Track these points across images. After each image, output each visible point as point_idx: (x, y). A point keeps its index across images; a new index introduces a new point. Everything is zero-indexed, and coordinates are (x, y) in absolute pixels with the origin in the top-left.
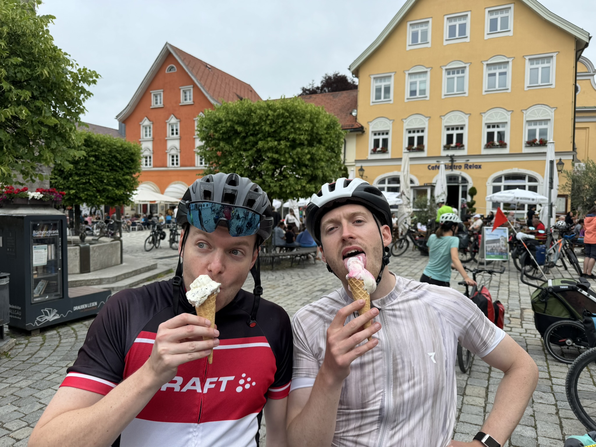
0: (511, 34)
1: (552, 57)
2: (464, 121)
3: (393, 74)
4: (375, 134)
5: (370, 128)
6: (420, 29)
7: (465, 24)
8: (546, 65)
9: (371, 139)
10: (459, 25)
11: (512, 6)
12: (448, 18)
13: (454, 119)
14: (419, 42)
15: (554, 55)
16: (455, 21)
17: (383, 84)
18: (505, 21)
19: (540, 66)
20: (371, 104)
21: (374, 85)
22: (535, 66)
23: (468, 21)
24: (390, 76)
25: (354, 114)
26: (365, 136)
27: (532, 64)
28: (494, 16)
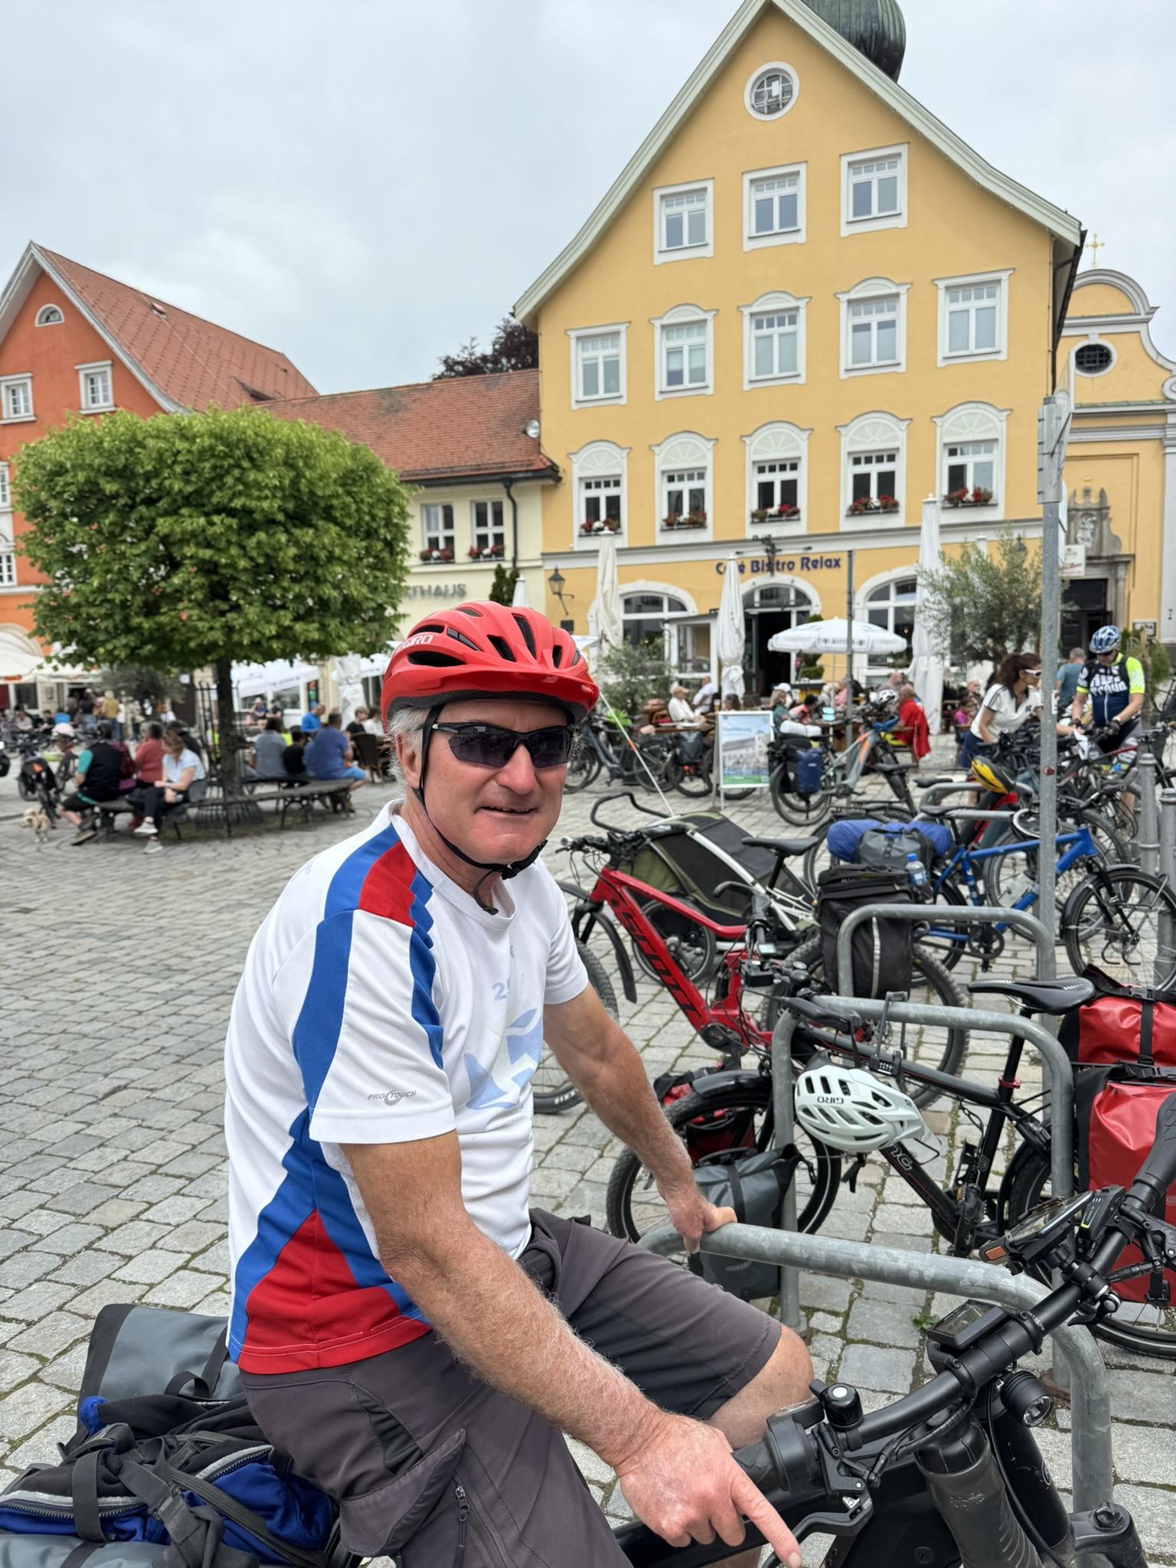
0: (902, 222)
1: (999, 281)
2: (798, 447)
3: (622, 328)
4: (588, 486)
5: (576, 469)
6: (685, 210)
7: (794, 197)
8: (986, 302)
9: (579, 497)
10: (782, 198)
11: (903, 150)
12: (752, 181)
13: (773, 444)
14: (686, 243)
15: (1004, 276)
16: (770, 187)
17: (600, 354)
18: (888, 188)
19: (973, 305)
20: (575, 407)
21: (578, 356)
22: (960, 305)
23: (801, 189)
24: (616, 334)
25: (532, 432)
26: (562, 489)
27: (954, 300)
28: (863, 177)
